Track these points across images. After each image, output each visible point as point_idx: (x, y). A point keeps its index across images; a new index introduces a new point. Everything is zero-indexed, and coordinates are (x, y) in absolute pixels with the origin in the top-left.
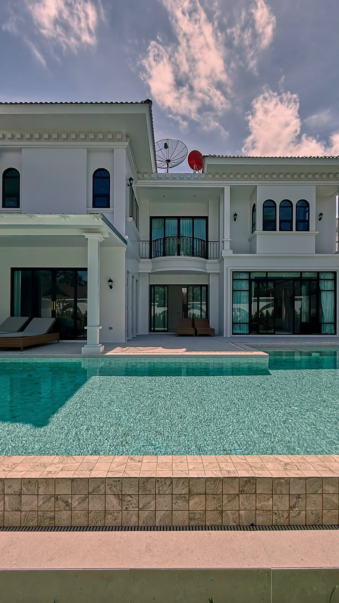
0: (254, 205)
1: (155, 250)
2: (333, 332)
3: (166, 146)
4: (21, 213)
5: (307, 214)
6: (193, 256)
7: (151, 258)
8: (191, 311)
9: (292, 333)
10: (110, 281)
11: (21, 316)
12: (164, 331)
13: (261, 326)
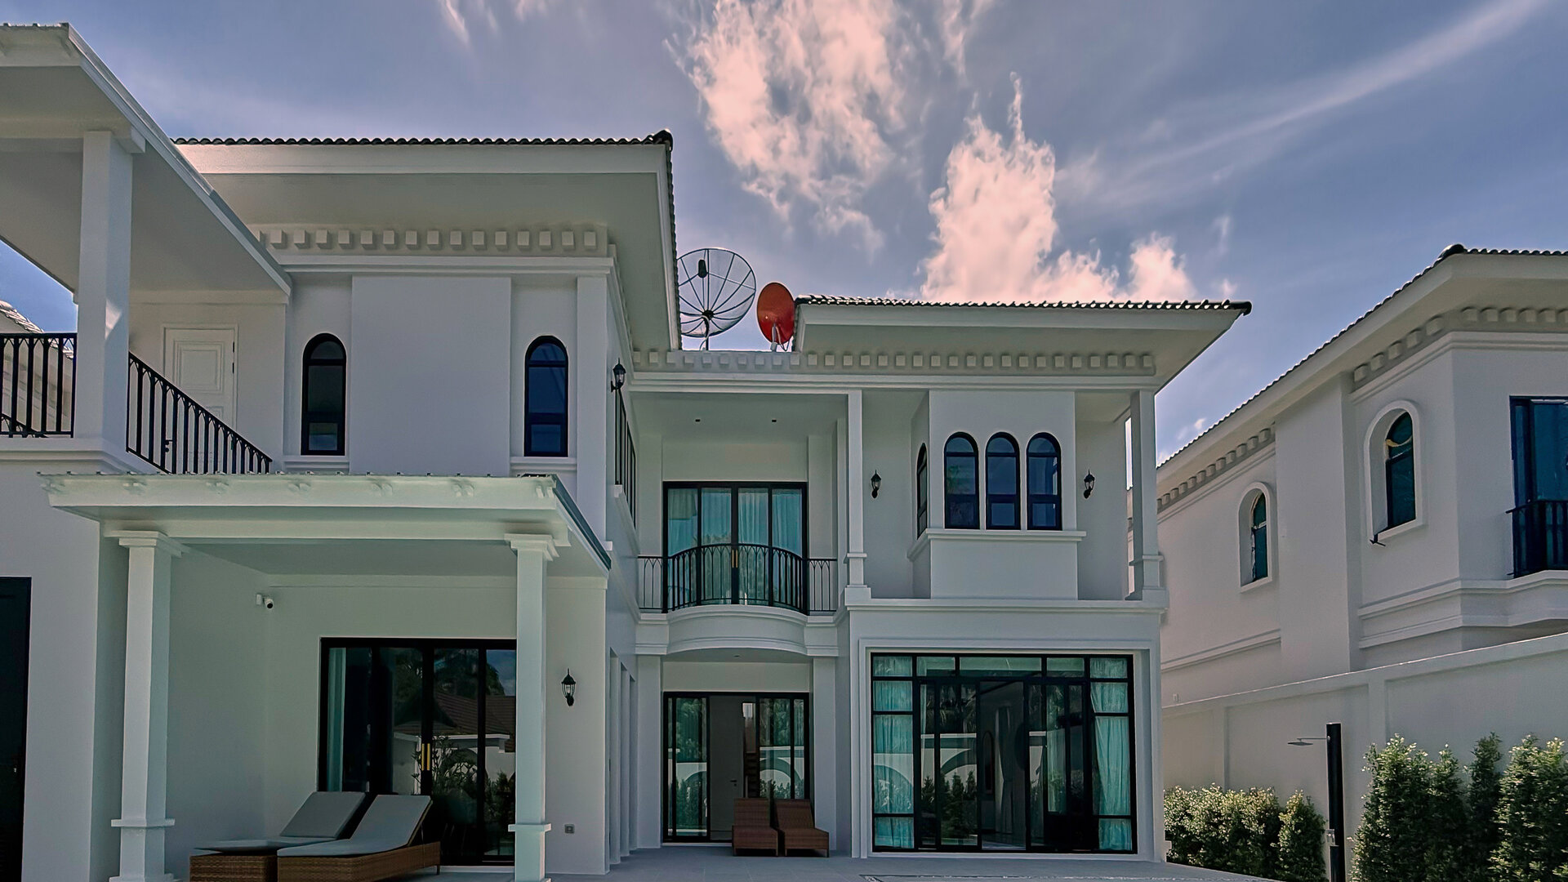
0: (923, 450)
1: (676, 584)
2: (1129, 845)
3: (703, 271)
4: (347, 471)
5: (1055, 476)
6: (771, 604)
7: (665, 610)
8: (765, 776)
9: (1024, 848)
10: (569, 681)
11: (344, 790)
12: (699, 838)
13: (944, 824)
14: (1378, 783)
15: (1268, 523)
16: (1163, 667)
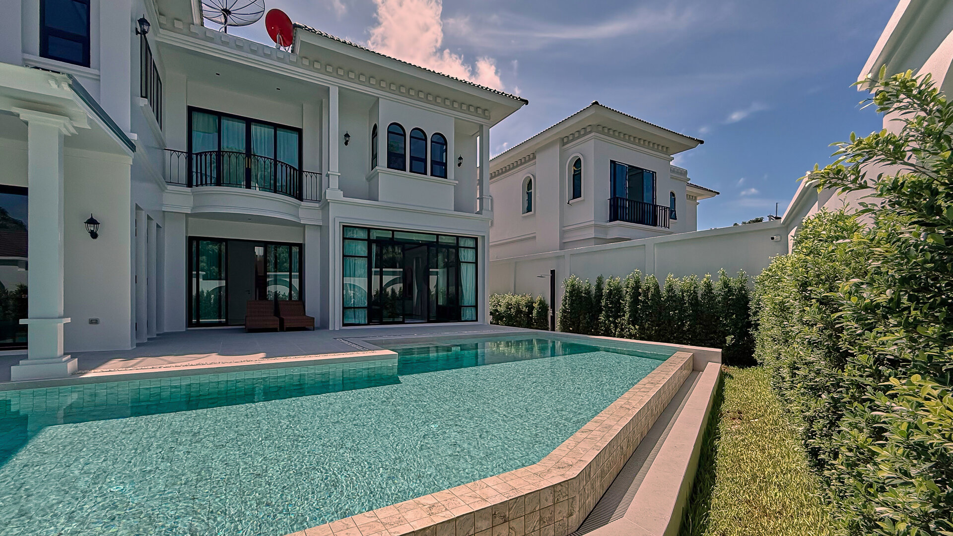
0: (375, 127)
2: (474, 318)
5: (445, 154)
6: (275, 192)
7: (190, 185)
8: (271, 289)
9: (426, 321)
10: (92, 221)
12: (220, 324)
13: (385, 313)
14: (566, 291)
15: (533, 190)
16: (490, 244)
